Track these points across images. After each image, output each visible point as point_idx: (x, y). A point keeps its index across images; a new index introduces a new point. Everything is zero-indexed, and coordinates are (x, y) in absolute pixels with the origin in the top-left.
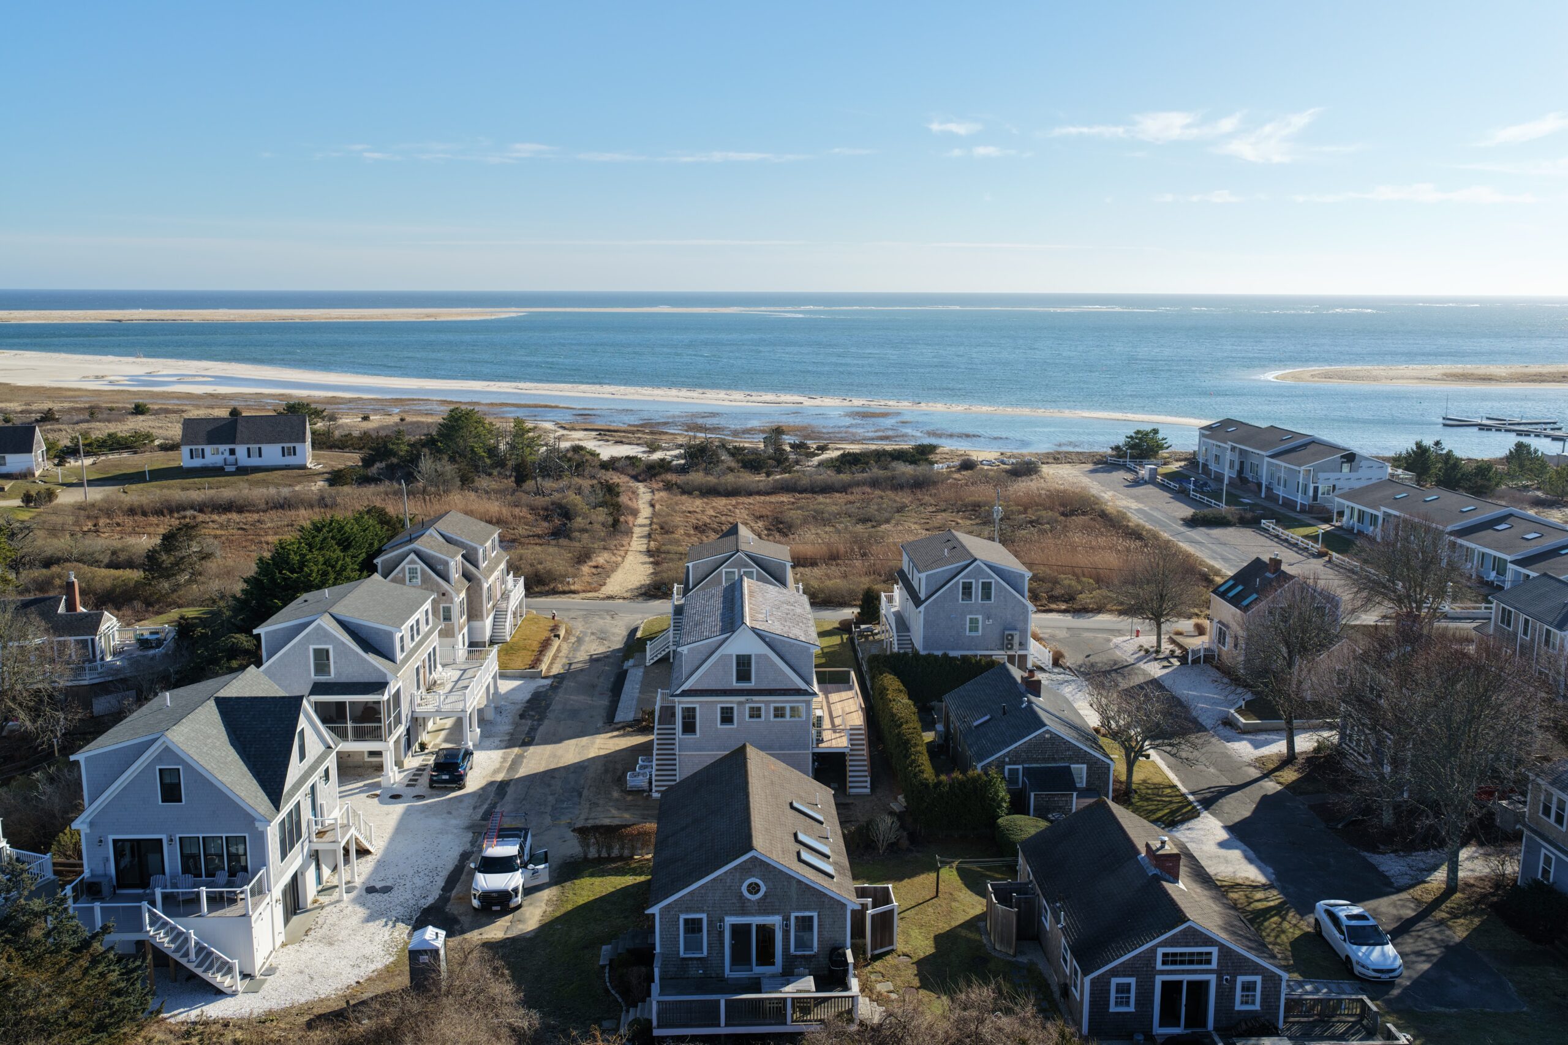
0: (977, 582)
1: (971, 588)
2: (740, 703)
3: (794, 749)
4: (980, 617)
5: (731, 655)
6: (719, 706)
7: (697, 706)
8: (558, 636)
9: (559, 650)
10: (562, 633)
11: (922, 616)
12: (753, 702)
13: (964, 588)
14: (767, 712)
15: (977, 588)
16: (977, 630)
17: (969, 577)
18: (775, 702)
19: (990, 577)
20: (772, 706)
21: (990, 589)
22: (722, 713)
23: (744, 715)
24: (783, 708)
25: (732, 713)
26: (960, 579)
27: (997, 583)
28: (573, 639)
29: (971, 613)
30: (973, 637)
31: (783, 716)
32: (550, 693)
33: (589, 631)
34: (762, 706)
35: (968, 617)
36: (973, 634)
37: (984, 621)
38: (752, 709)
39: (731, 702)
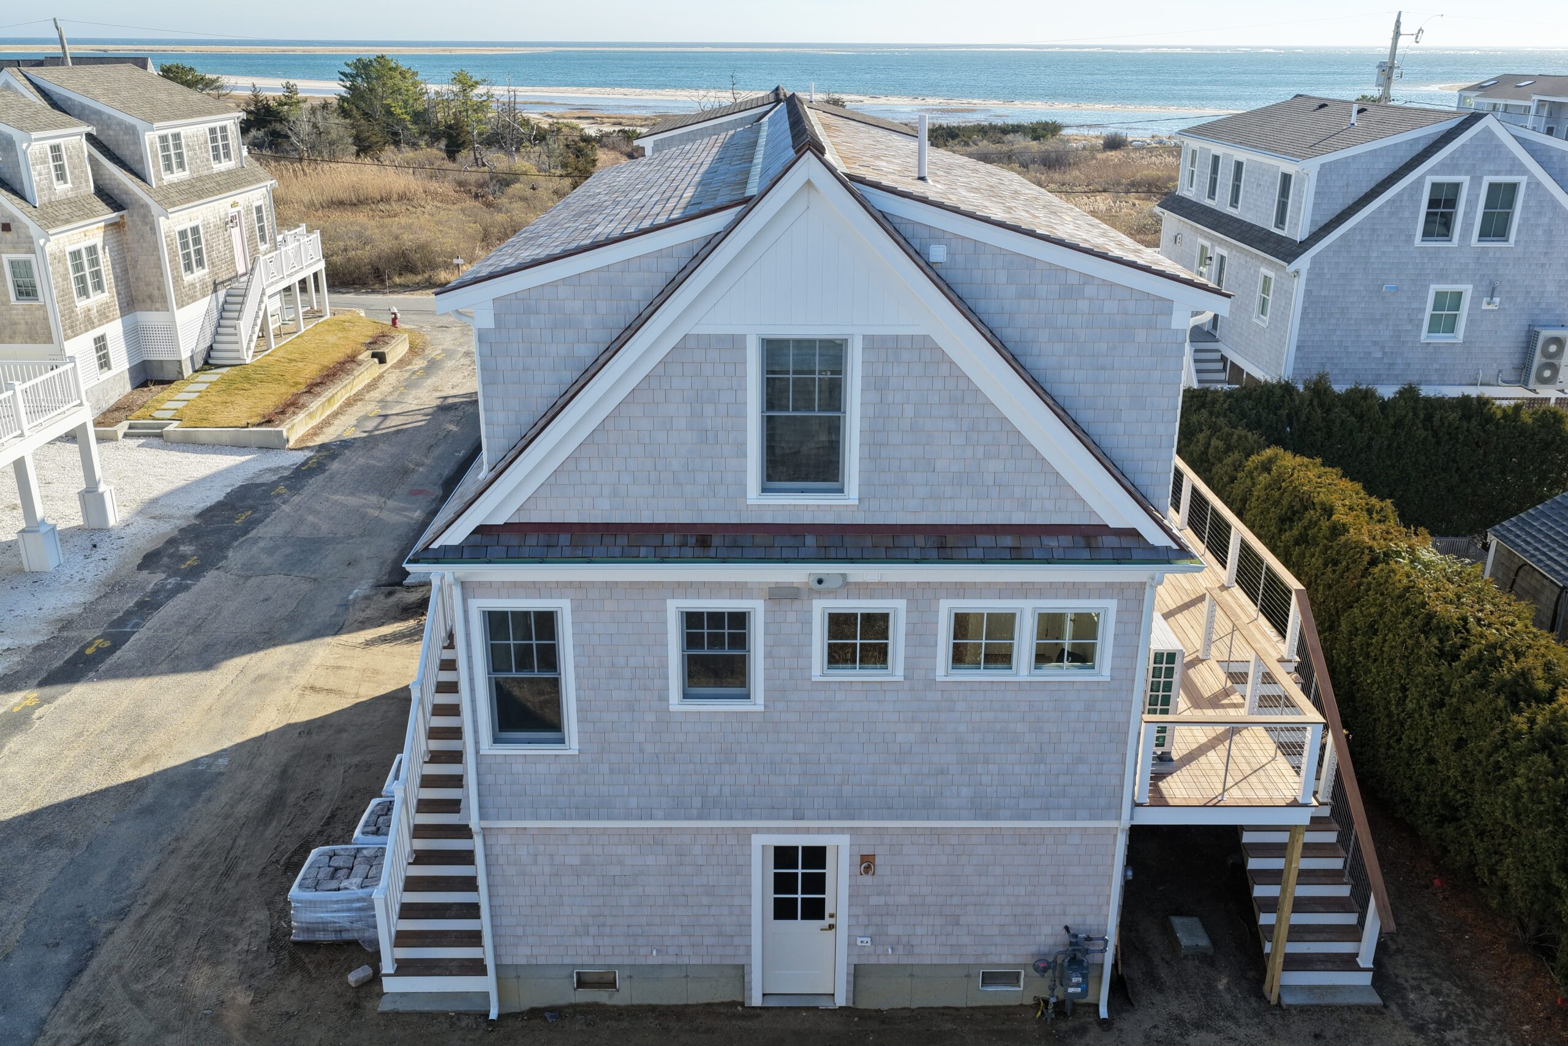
0: (1476, 182)
1: (1452, 203)
2: (779, 595)
3: (1046, 811)
4: (1467, 290)
5: (736, 342)
6: (674, 608)
7: (563, 607)
8: (381, 358)
9: (372, 386)
10: (396, 351)
11: (1299, 287)
12: (847, 588)
13: (1433, 203)
14: (921, 637)
15: (1472, 203)
16: (1450, 326)
17: (1454, 169)
18: (960, 589)
19: (1517, 167)
20: (946, 609)
21: (1510, 203)
22: (691, 640)
23: (801, 650)
24: (1003, 624)
25: (740, 641)
26: (1427, 175)
27: (1535, 186)
28: (419, 364)
29: (1441, 277)
30: (1437, 348)
31: (1000, 658)
32: (281, 489)
33: (462, 350)
34: (897, 608)
35: (1434, 288)
36: (1441, 338)
37: (1475, 302)
38: (839, 624)
39: (739, 589)
